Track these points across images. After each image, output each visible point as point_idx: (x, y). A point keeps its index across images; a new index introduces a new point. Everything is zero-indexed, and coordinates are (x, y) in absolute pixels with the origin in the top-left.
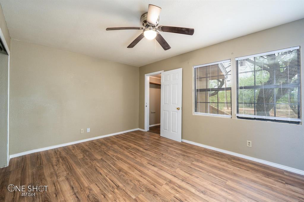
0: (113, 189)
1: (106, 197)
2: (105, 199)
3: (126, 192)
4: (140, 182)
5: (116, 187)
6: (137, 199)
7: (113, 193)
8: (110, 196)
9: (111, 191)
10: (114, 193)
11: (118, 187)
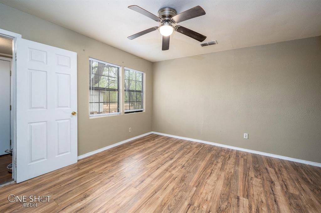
0: (195, 208)
1: (208, 210)
2: (211, 210)
3: (192, 195)
4: (175, 188)
5: (191, 207)
6: (195, 186)
7: (200, 206)
8: (205, 207)
9: (199, 209)
10: (200, 204)
11: (190, 205)
